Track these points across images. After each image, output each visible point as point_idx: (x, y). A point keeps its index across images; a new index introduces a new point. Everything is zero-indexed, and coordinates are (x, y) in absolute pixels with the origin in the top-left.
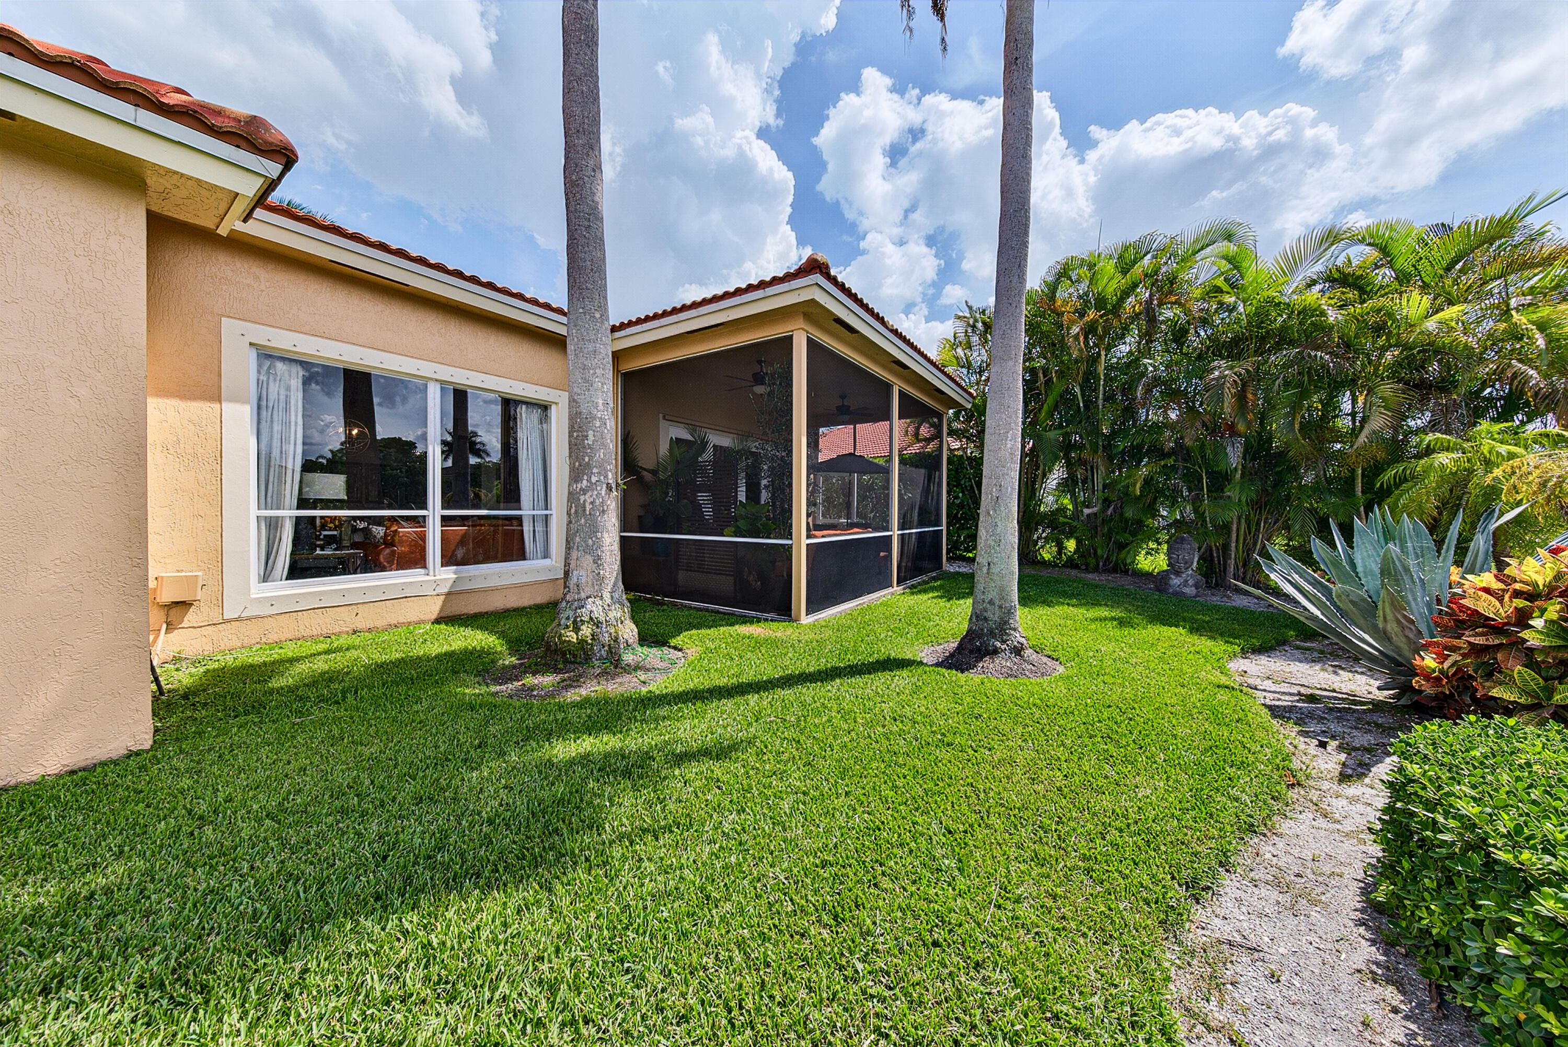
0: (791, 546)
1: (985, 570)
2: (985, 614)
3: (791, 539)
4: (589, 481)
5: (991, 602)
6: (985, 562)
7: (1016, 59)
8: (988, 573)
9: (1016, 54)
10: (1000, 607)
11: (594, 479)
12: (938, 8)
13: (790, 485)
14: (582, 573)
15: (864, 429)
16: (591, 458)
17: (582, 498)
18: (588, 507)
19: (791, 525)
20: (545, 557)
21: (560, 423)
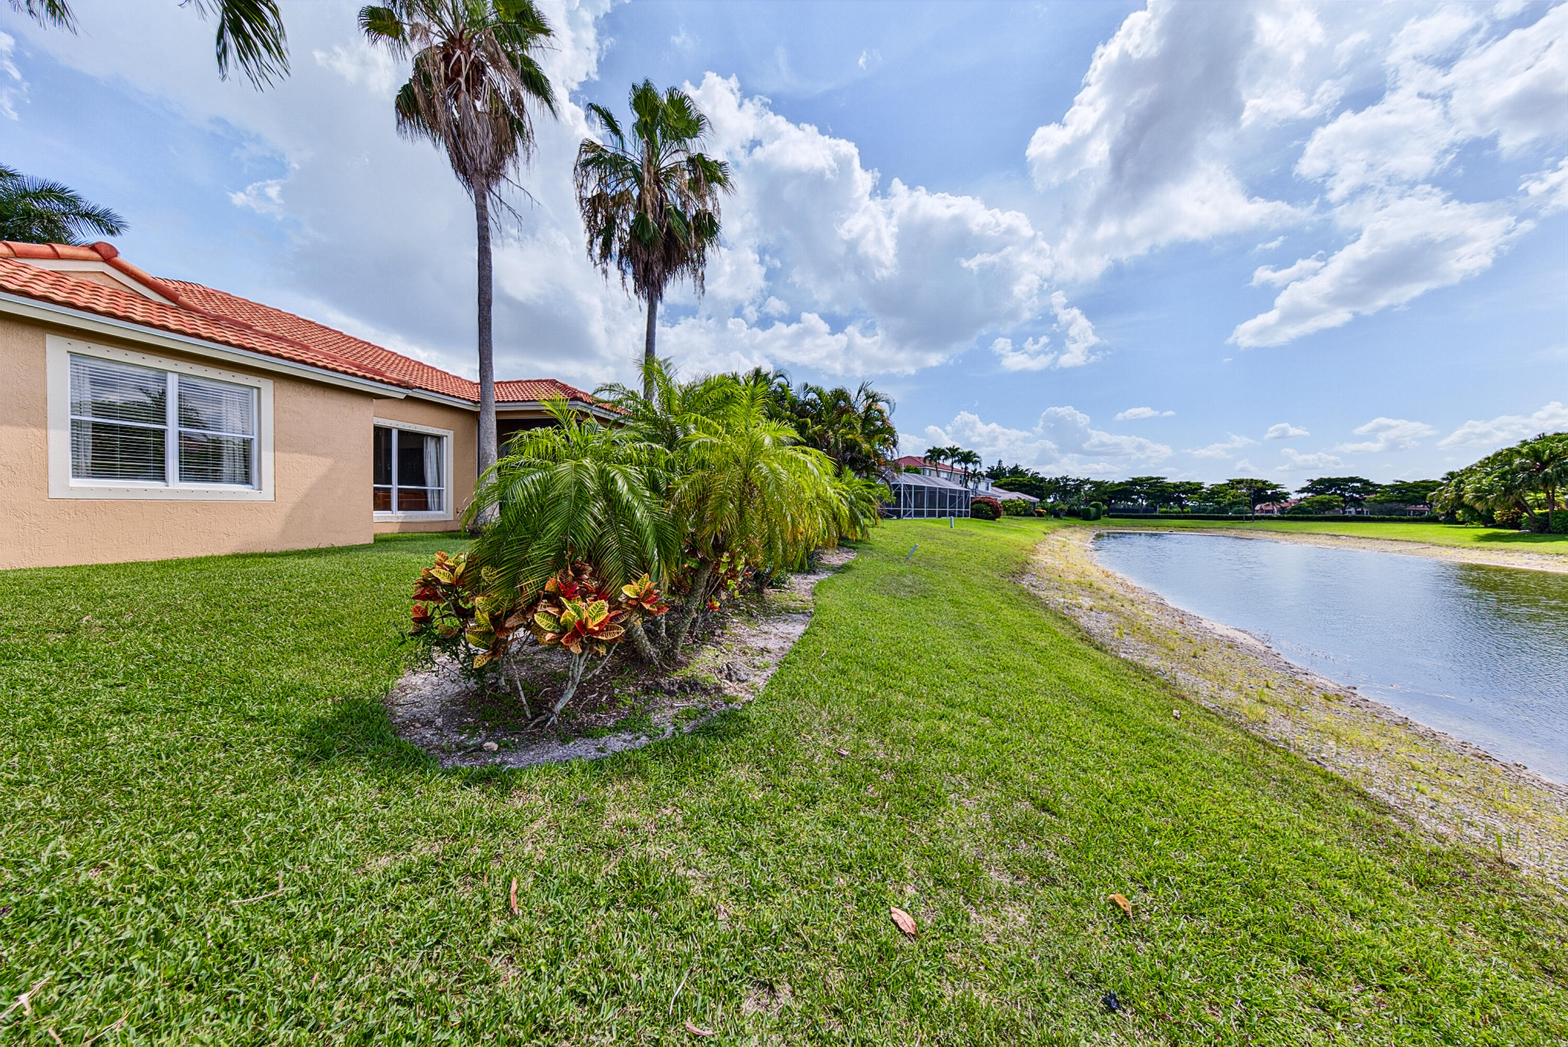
20: (439, 510)
21: (448, 446)
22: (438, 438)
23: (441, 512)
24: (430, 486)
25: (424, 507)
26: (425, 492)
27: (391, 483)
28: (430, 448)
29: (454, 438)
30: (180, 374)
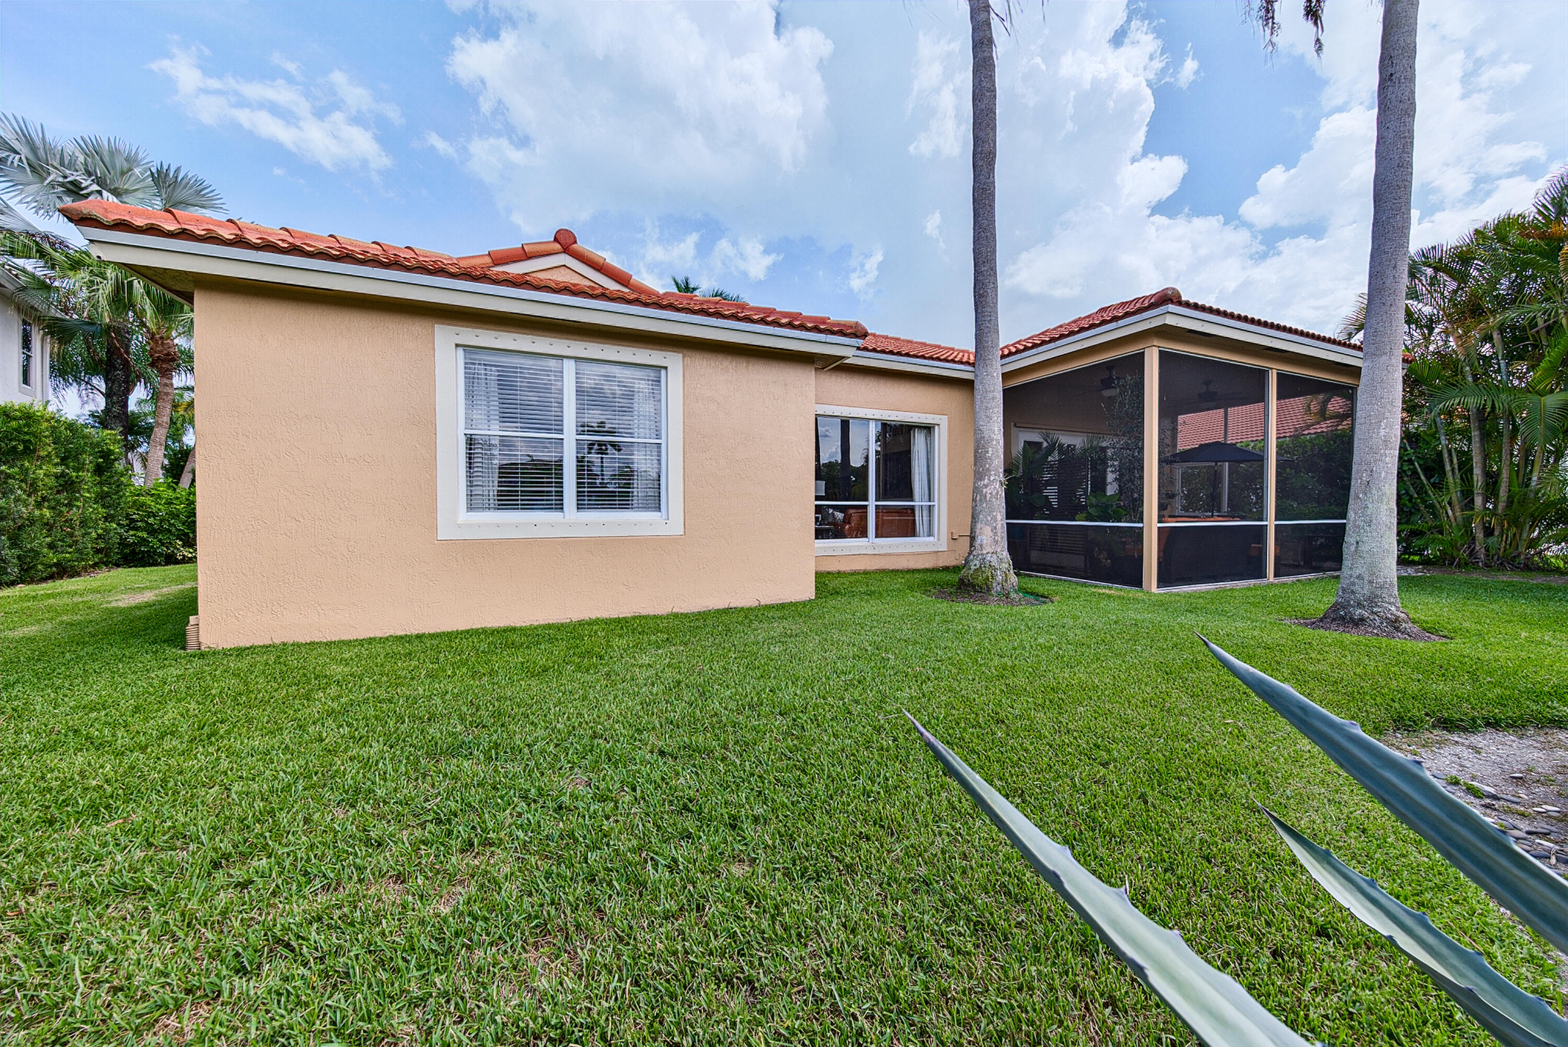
0: (1142, 528)
1: (1353, 548)
2: (1352, 588)
3: (1142, 522)
4: (989, 479)
5: (1359, 577)
6: (1353, 541)
7: (1392, 75)
8: (1356, 551)
9: (1391, 70)
10: (1371, 582)
11: (992, 478)
12: (1313, 13)
13: (1141, 478)
14: (984, 537)
15: (1235, 412)
16: (990, 465)
17: (984, 490)
18: (988, 496)
19: (1142, 512)
20: (929, 535)
21: (941, 437)
22: (928, 429)
23: (931, 539)
24: (918, 502)
25: (909, 530)
26: (912, 509)
27: (867, 500)
28: (919, 441)
29: (949, 426)
30: (577, 359)
